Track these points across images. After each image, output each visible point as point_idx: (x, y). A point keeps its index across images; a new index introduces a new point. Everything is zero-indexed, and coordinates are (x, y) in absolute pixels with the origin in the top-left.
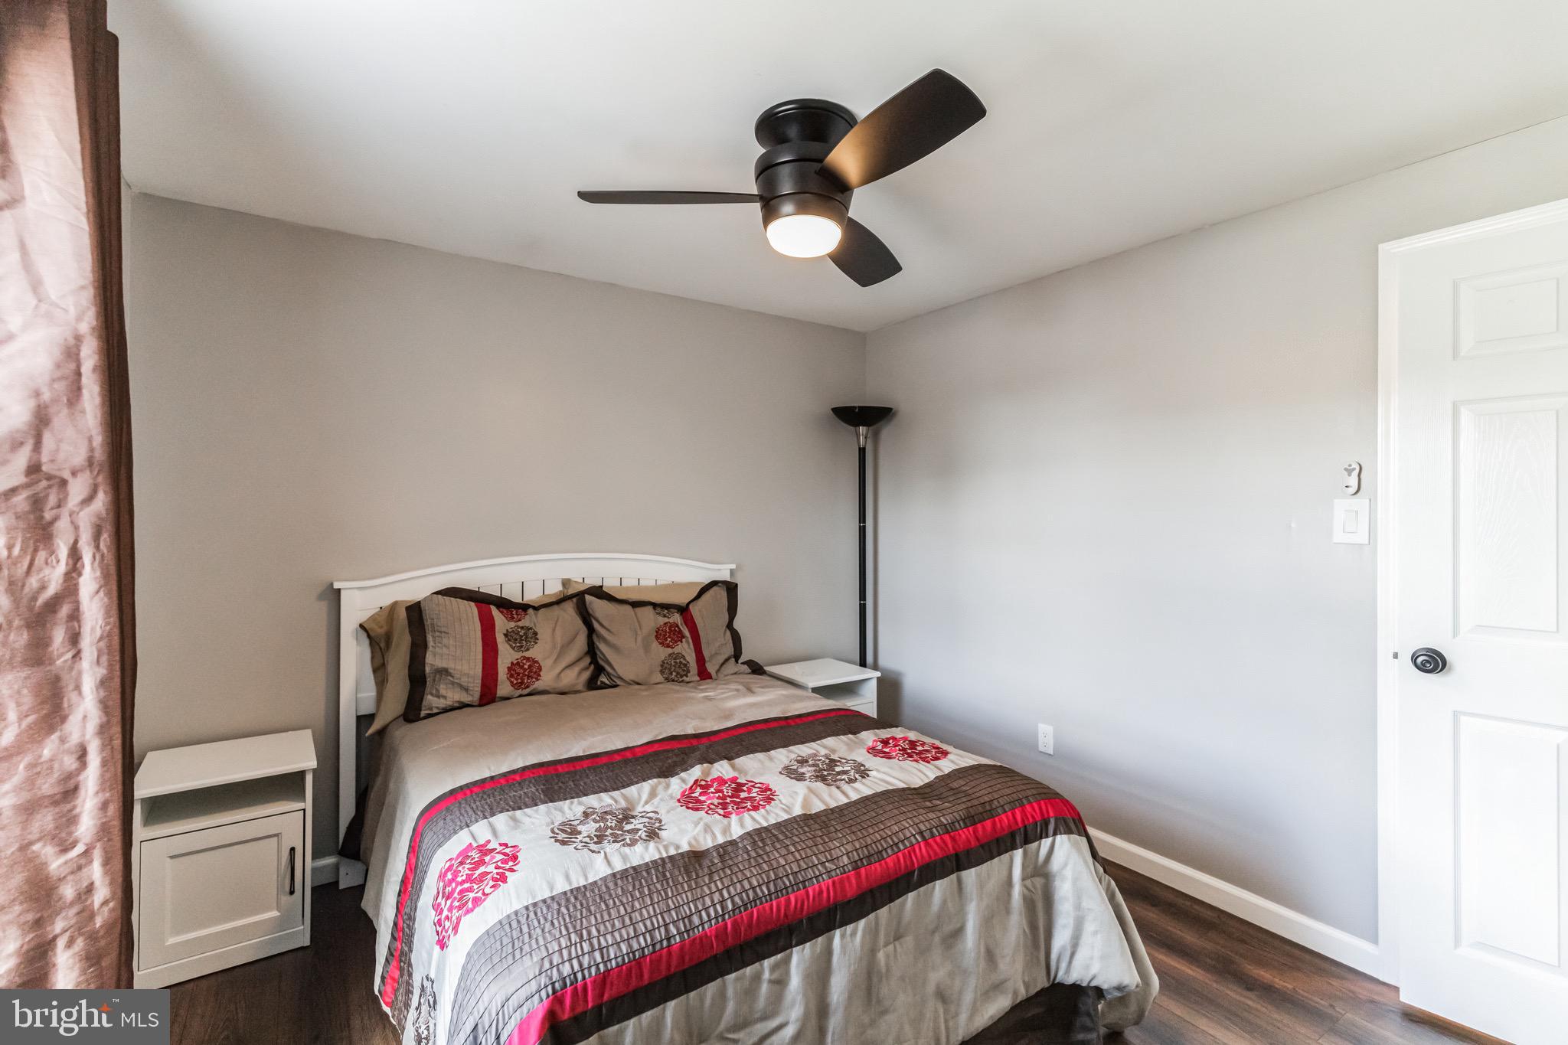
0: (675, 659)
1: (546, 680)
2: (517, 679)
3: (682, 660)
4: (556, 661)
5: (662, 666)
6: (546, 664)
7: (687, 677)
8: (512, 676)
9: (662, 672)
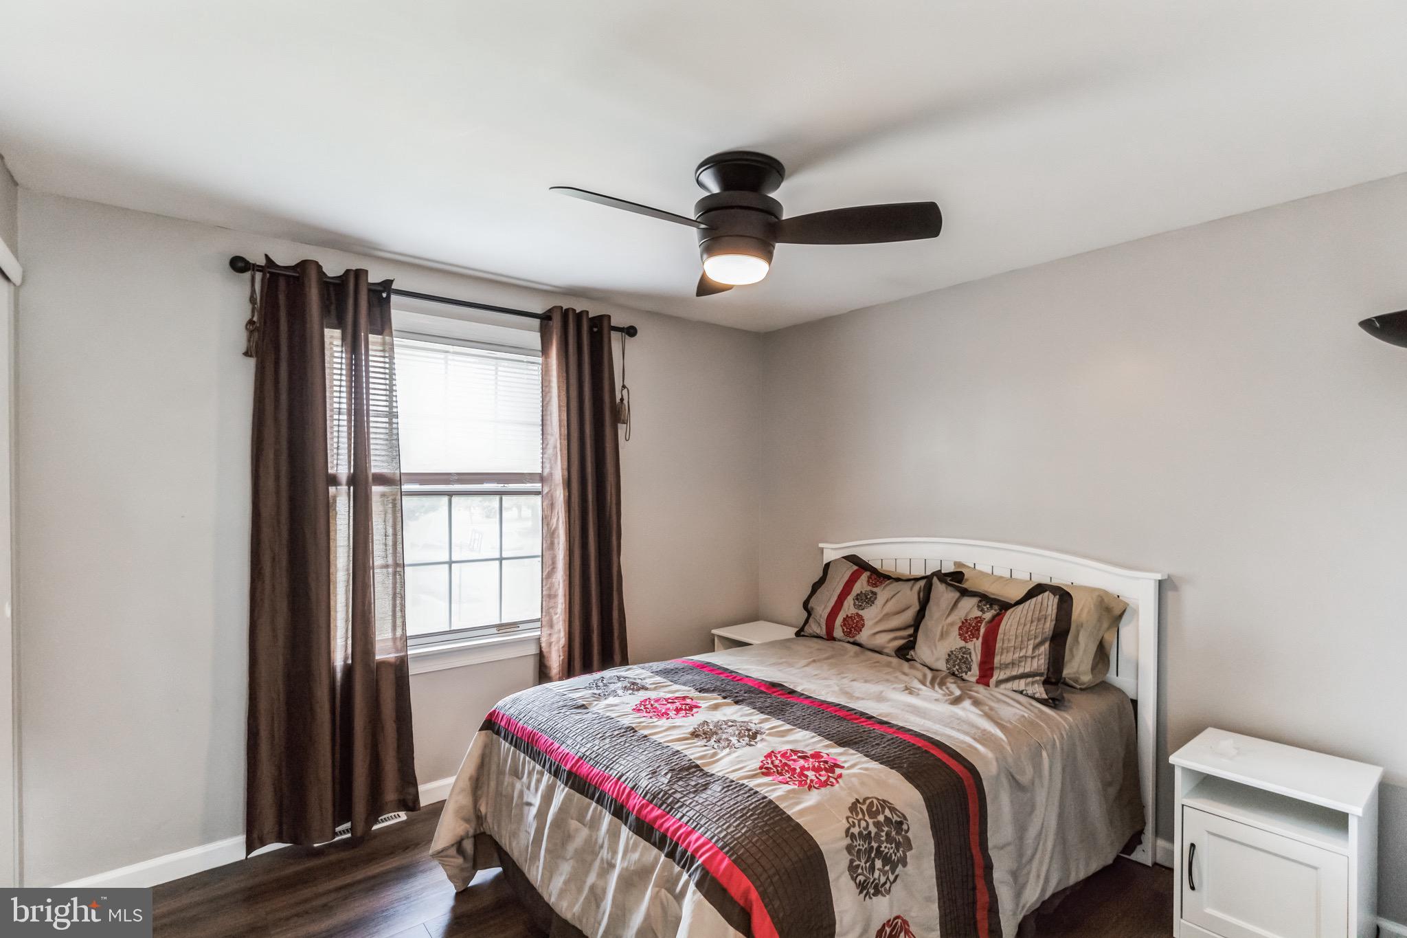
0: (964, 653)
1: (863, 637)
2: (847, 629)
3: (968, 656)
4: (877, 623)
5: (949, 655)
6: (868, 623)
7: (966, 674)
8: (845, 625)
9: (948, 661)
